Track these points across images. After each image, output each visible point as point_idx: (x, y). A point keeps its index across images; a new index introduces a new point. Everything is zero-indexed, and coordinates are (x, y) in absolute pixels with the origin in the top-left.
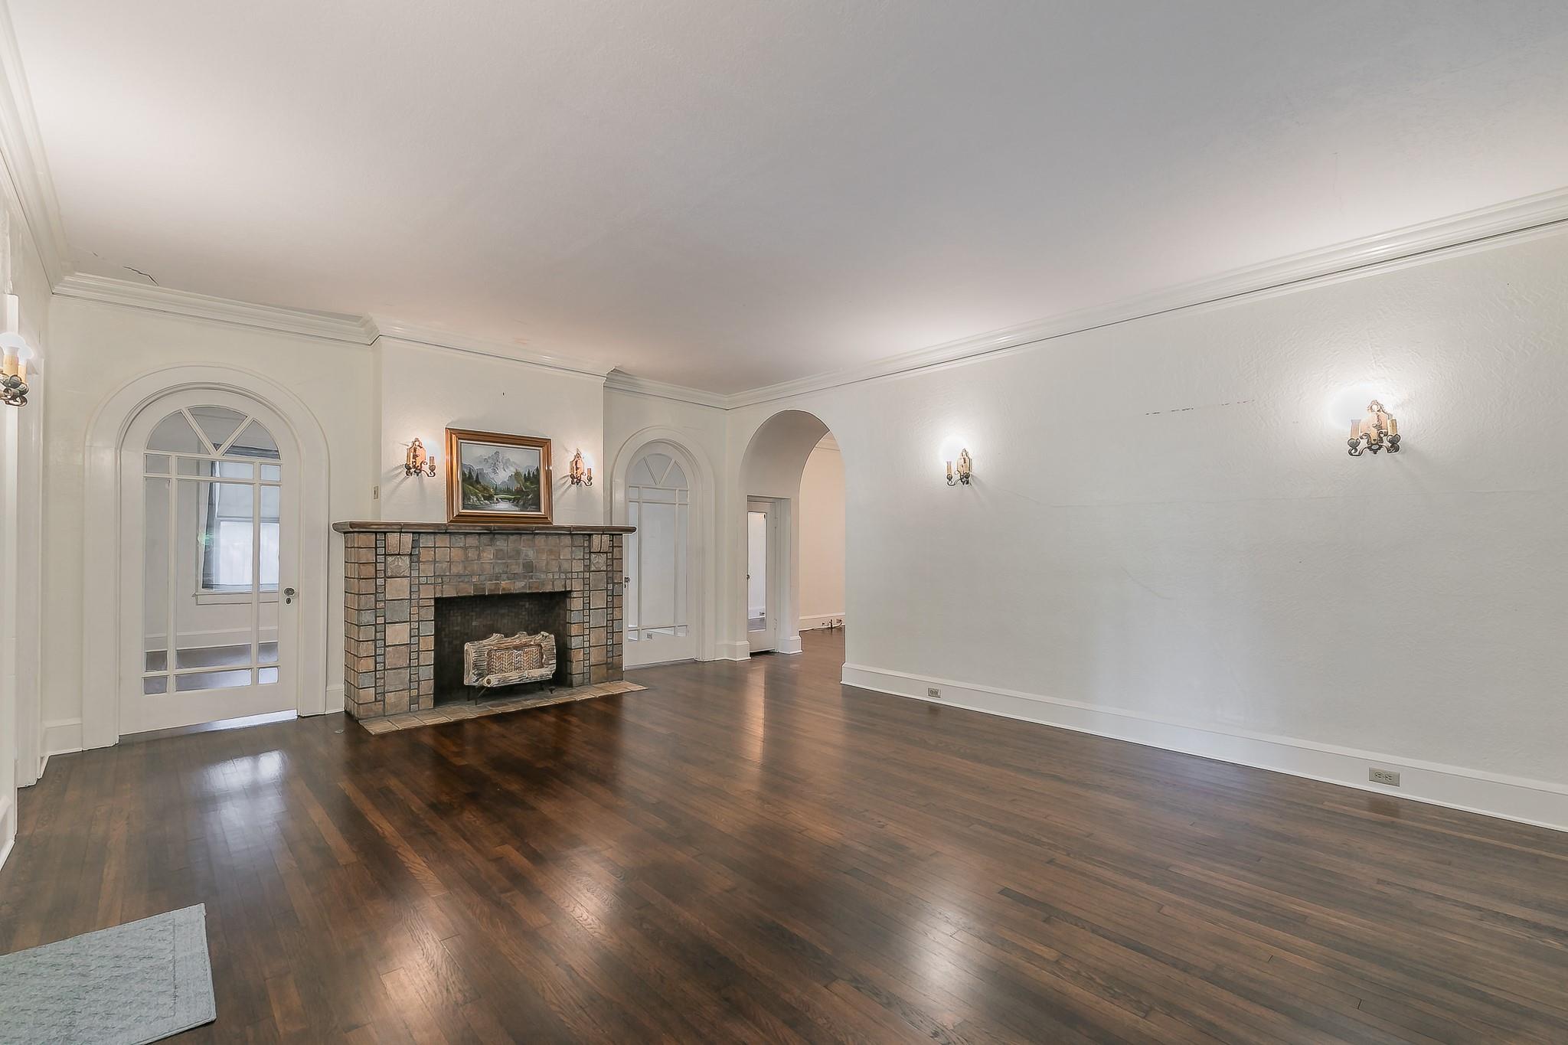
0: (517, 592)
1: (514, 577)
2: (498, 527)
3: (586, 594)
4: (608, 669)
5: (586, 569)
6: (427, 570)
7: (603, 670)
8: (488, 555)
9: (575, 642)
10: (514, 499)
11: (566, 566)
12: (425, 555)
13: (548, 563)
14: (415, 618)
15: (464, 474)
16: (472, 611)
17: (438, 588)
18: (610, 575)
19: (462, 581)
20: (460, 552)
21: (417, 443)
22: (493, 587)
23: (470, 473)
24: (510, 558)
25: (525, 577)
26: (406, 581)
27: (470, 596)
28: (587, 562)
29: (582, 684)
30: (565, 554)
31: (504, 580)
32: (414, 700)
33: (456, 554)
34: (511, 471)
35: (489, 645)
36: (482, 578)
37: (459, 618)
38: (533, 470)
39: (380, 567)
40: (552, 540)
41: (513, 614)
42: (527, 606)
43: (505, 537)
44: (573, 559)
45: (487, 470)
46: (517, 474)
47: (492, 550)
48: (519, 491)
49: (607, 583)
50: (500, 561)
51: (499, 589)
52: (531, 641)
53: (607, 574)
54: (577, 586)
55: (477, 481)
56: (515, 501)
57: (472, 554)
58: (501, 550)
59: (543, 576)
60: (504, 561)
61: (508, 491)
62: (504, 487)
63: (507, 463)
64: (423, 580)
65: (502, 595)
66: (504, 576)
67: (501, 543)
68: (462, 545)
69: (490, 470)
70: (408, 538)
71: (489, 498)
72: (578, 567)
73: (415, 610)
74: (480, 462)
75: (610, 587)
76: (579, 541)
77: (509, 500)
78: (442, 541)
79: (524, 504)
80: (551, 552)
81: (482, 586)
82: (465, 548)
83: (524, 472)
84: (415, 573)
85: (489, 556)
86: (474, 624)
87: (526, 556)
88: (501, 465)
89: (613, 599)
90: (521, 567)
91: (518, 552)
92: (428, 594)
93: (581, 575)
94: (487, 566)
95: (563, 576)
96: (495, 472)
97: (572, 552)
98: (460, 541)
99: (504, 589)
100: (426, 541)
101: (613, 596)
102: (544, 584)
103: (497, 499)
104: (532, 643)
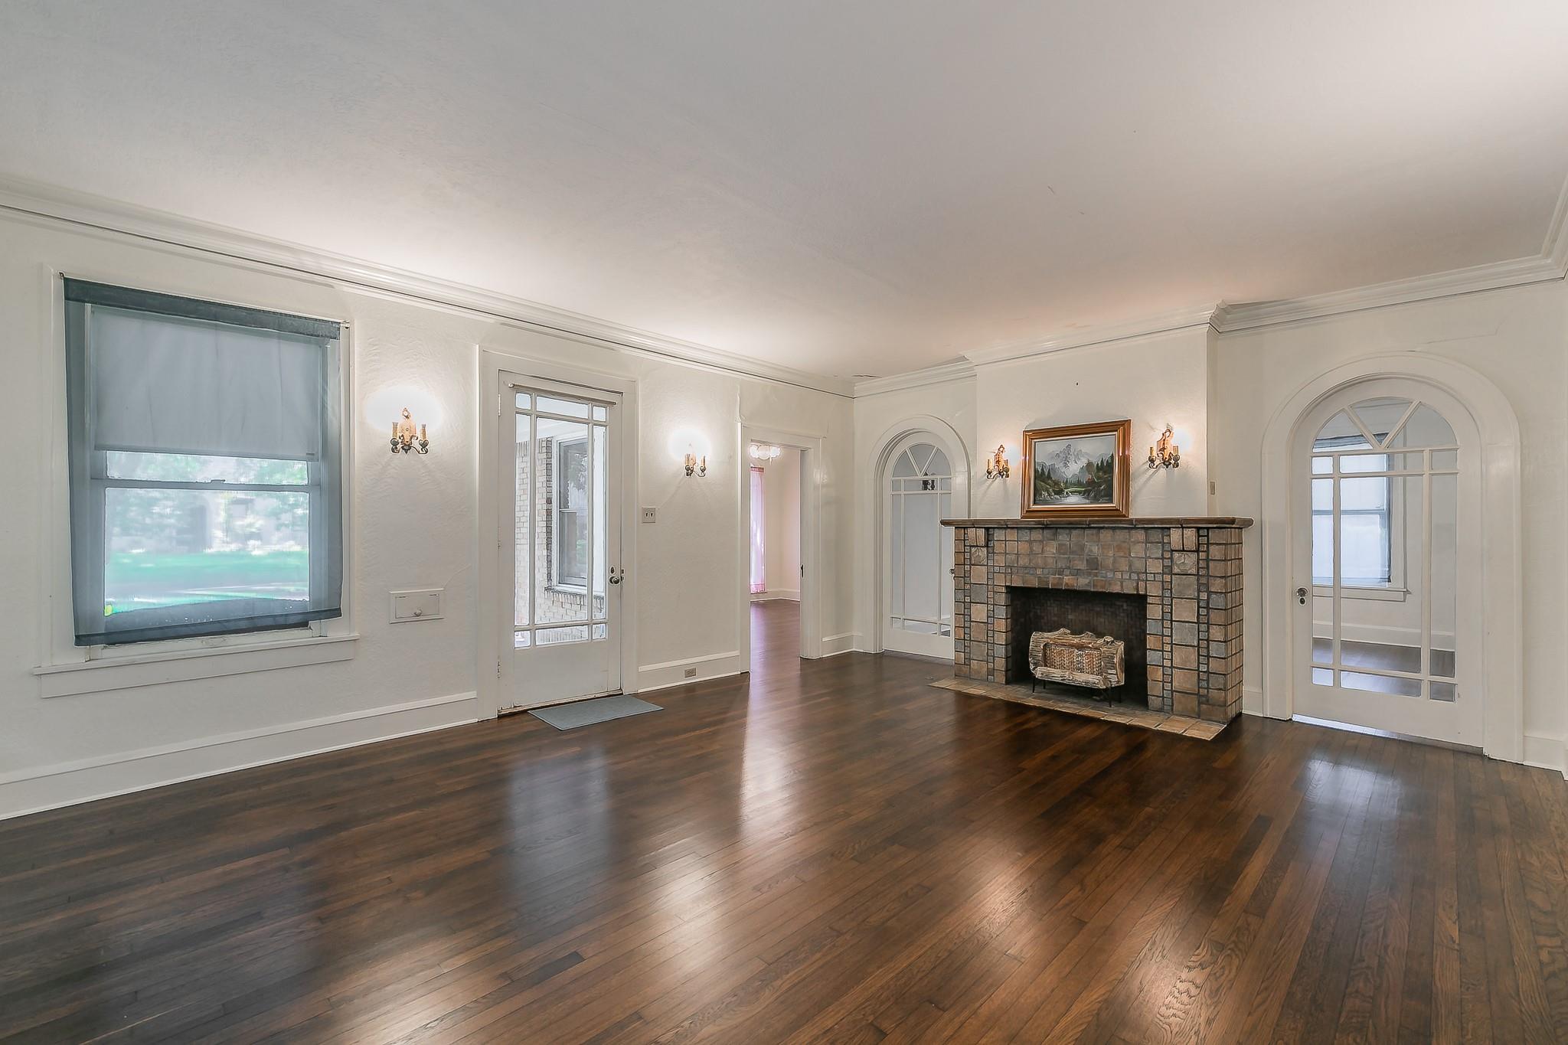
0: (1081, 589)
1: (1077, 573)
2: (1051, 521)
3: (1167, 601)
4: (1200, 703)
5: (1166, 570)
6: (1000, 560)
7: (1193, 702)
8: (1052, 548)
9: (1152, 657)
10: (1085, 492)
11: (1138, 565)
12: (998, 547)
13: (1114, 562)
14: (991, 601)
15: (1036, 471)
16: (1067, 604)
17: (1008, 577)
18: (1203, 580)
19: (1027, 573)
20: (1026, 545)
21: (1001, 449)
22: (1056, 581)
23: (1042, 469)
24: (1072, 552)
25: (1089, 574)
26: (984, 569)
27: (1035, 588)
28: (1167, 562)
29: (1160, 710)
30: (1138, 551)
31: (1066, 576)
32: (991, 672)
33: (1024, 547)
34: (1083, 462)
35: (1048, 638)
36: (1046, 571)
37: (1056, 609)
38: (1107, 458)
39: (967, 556)
40: (1120, 535)
41: (1110, 613)
42: (1125, 607)
43: (1068, 531)
44: (1147, 558)
45: (1059, 465)
46: (1089, 464)
47: (1055, 544)
48: (1091, 483)
49: (1199, 591)
50: (1062, 556)
51: (1062, 584)
52: (1090, 643)
53: (1198, 580)
54: (1153, 590)
55: (1049, 477)
56: (1086, 494)
57: (1037, 548)
58: (1065, 545)
59: (1110, 575)
60: (1066, 556)
61: (1079, 484)
62: (1074, 480)
63: (1077, 457)
64: (997, 569)
65: (1065, 590)
66: (1067, 572)
67: (1063, 537)
68: (1027, 539)
69: (1062, 465)
70: (981, 532)
71: (1060, 492)
72: (1155, 567)
73: (991, 594)
74: (1052, 458)
75: (1204, 596)
76: (1156, 536)
77: (1080, 492)
78: (1012, 535)
79: (1095, 496)
80: (1119, 548)
81: (1045, 580)
82: (1030, 542)
83: (1096, 461)
84: (990, 563)
85: (1052, 550)
86: (1070, 617)
87: (1091, 551)
88: (1072, 458)
89: (1208, 612)
90: (1085, 562)
91: (1082, 548)
92: (1001, 581)
93: (1159, 578)
94: (1050, 561)
95: (1134, 576)
96: (1066, 465)
97: (1146, 549)
98: (1026, 535)
99: (1067, 584)
100: (998, 535)
101: (1208, 608)
102: (1110, 584)
103: (1067, 493)
104: (1090, 646)
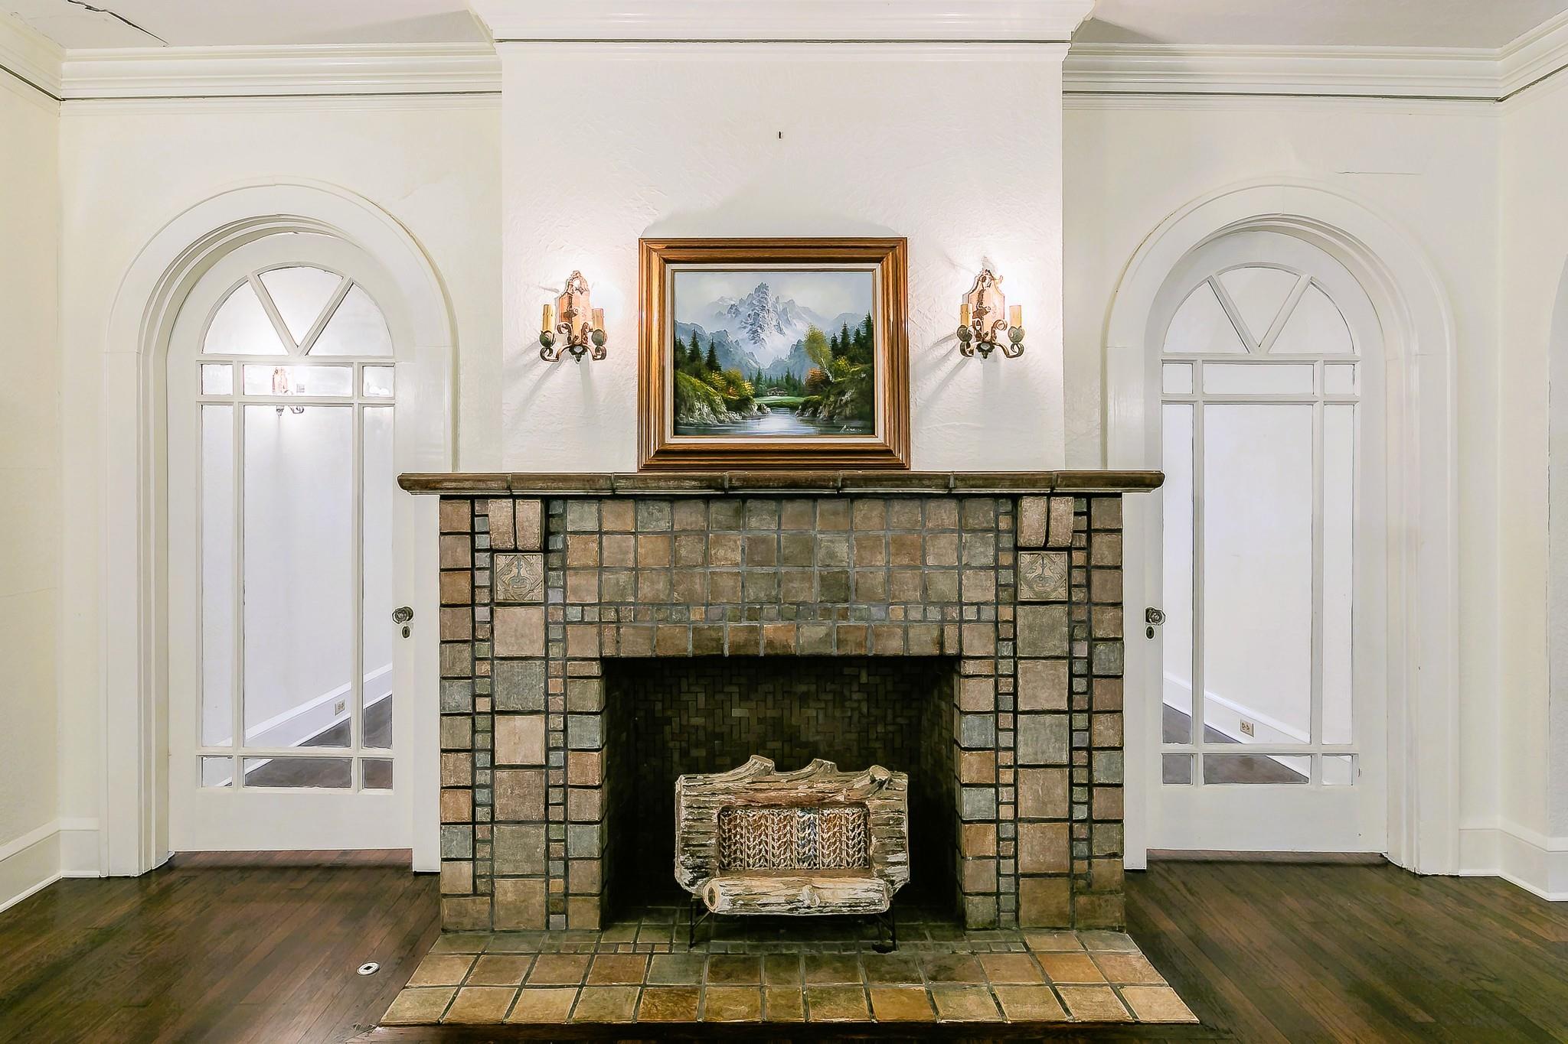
0: (807, 652)
1: (798, 612)
2: (745, 479)
3: (1006, 667)
4: (1074, 893)
5: (1004, 595)
6: (584, 587)
7: (1059, 892)
8: (729, 553)
9: (972, 803)
10: (805, 406)
11: (944, 585)
12: (580, 552)
13: (889, 580)
14: (557, 704)
15: (678, 347)
17: (609, 633)
18: (1080, 614)
19: (665, 620)
20: (661, 544)
21: (576, 283)
22: (742, 637)
23: (695, 344)
24: (786, 560)
25: (827, 613)
26: (536, 615)
27: (685, 659)
28: (1007, 576)
29: (993, 925)
30: (942, 551)
31: (771, 620)
32: (556, 905)
33: (652, 550)
34: (798, 332)
35: (727, 791)
36: (715, 612)
37: (702, 698)
38: (856, 324)
39: (482, 578)
40: (903, 514)
41: (830, 697)
43: (772, 505)
44: (962, 568)
45: (737, 335)
46: (814, 339)
47: (738, 539)
48: (820, 385)
49: (1072, 639)
50: (758, 570)
51: (757, 644)
52: (838, 791)
53: (1069, 614)
54: (977, 642)
55: (712, 365)
56: (807, 410)
57: (689, 549)
58: (764, 541)
59: (877, 612)
60: (771, 570)
61: (790, 385)
62: (778, 375)
63: (785, 316)
64: (574, 613)
65: (767, 657)
66: (771, 610)
67: (761, 522)
68: (664, 525)
69: (744, 334)
70: (531, 512)
71: (740, 405)
72: (980, 588)
73: (556, 685)
74: (720, 313)
75: (1081, 650)
76: (982, 514)
77: (792, 408)
78: (620, 517)
79: (831, 417)
80: (899, 545)
81: (714, 634)
82: (672, 535)
83: (830, 330)
84: (555, 597)
85: (730, 555)
86: (736, 713)
87: (832, 555)
88: (771, 319)
89: (1090, 686)
90: (816, 584)
91: (809, 547)
92: (586, 645)
93: (988, 613)
94: (727, 583)
95: (934, 614)
96: (755, 336)
97: (961, 547)
98: (660, 518)
99: (770, 643)
100: (579, 517)
101: (1089, 676)
102: (878, 636)
103: (760, 408)
104: (841, 798)
